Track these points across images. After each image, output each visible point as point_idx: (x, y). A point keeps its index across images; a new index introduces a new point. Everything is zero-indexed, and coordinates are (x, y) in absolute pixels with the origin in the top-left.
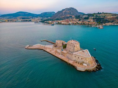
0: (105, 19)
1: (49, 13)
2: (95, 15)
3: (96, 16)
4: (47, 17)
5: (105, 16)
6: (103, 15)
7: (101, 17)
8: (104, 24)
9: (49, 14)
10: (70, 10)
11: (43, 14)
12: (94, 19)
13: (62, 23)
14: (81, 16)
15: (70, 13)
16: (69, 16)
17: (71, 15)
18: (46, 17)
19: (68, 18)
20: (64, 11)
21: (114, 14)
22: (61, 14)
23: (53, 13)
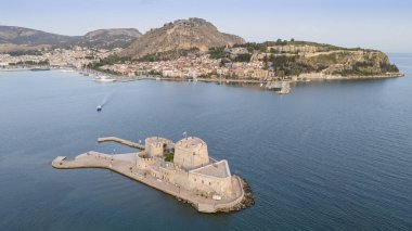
0: (299, 61)
1: (118, 34)
2: (269, 48)
3: (273, 51)
4: (110, 48)
5: (298, 51)
6: (293, 48)
7: (288, 55)
8: (295, 78)
9: (115, 36)
10: (193, 25)
11: (94, 37)
12: (265, 59)
13: (166, 73)
14: (226, 49)
15: (191, 38)
16: (187, 46)
17: (194, 45)
18: (106, 48)
19: (184, 53)
20: (172, 30)
21: (324, 46)
22: (160, 40)
23: (130, 34)
